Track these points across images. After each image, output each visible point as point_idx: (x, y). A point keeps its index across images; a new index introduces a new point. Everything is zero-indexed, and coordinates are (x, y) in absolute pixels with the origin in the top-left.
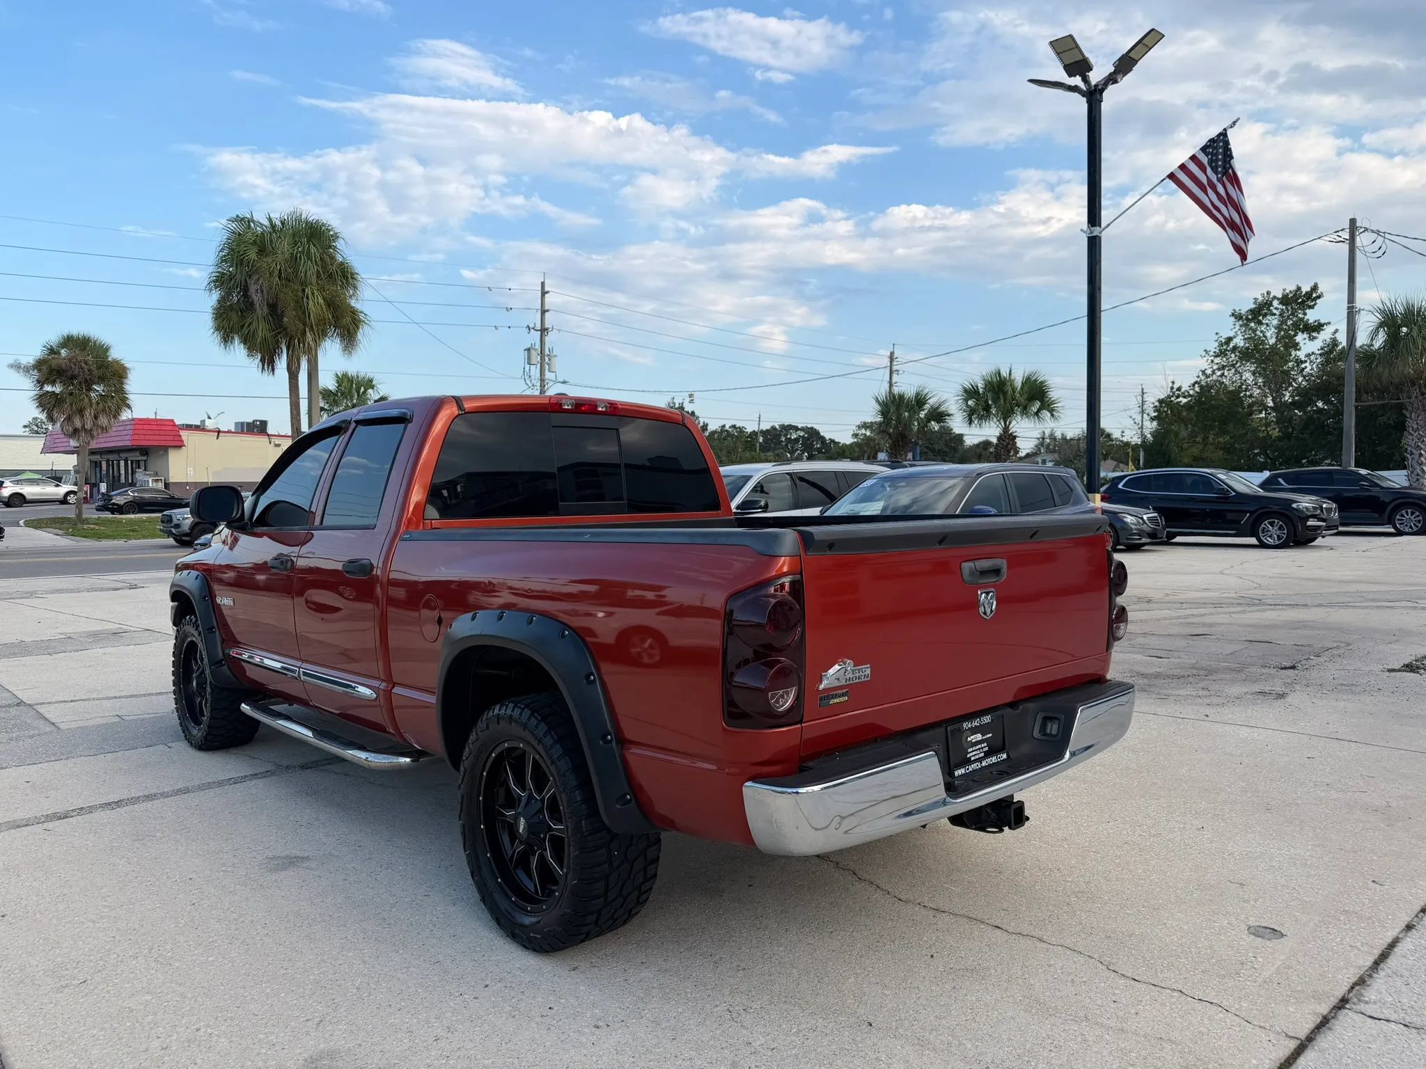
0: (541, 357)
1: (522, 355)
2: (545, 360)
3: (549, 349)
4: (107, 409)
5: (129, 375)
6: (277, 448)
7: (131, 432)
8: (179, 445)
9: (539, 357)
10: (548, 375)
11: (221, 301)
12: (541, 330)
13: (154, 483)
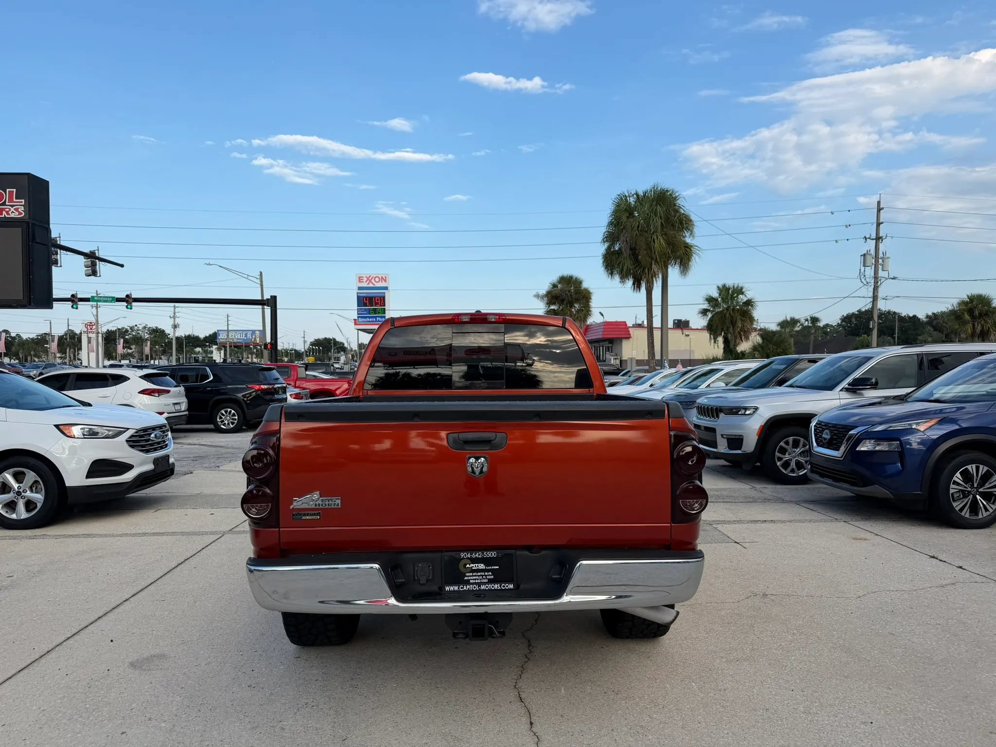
0: (875, 260)
1: (859, 260)
2: (878, 262)
3: (883, 253)
4: (579, 318)
5: (592, 297)
6: (687, 337)
7: (602, 330)
8: (628, 337)
9: (874, 260)
10: (881, 273)
11: (609, 248)
12: (876, 239)
13: (614, 360)
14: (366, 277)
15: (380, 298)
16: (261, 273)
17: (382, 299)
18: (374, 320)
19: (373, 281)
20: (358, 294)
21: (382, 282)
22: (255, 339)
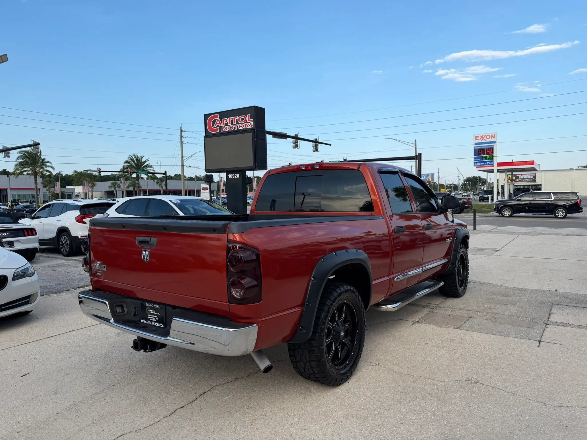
14: (481, 136)
15: (490, 149)
16: (416, 141)
17: (491, 149)
18: (486, 163)
19: (485, 138)
20: (475, 148)
21: (491, 138)
22: (429, 179)
